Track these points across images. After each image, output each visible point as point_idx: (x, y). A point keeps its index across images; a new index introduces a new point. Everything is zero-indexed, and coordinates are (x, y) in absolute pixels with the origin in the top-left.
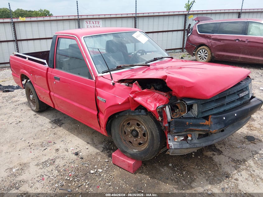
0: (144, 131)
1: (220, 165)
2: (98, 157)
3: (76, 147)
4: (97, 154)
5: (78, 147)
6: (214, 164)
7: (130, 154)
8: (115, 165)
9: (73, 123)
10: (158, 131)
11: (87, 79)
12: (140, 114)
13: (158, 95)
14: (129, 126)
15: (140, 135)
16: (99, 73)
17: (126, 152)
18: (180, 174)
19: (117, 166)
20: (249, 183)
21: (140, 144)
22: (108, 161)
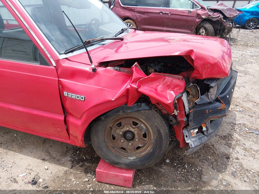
0: (144, 130)
1: (213, 145)
2: (71, 178)
3: (28, 171)
4: (66, 173)
5: (31, 170)
6: (206, 147)
7: (126, 165)
8: (102, 182)
9: (4, 133)
10: (167, 128)
11: (37, 65)
12: (140, 109)
13: (172, 80)
14: (121, 127)
15: (136, 136)
16: (60, 54)
17: (119, 163)
18: (183, 170)
19: (105, 183)
20: (249, 159)
21: (138, 148)
22: (89, 180)
